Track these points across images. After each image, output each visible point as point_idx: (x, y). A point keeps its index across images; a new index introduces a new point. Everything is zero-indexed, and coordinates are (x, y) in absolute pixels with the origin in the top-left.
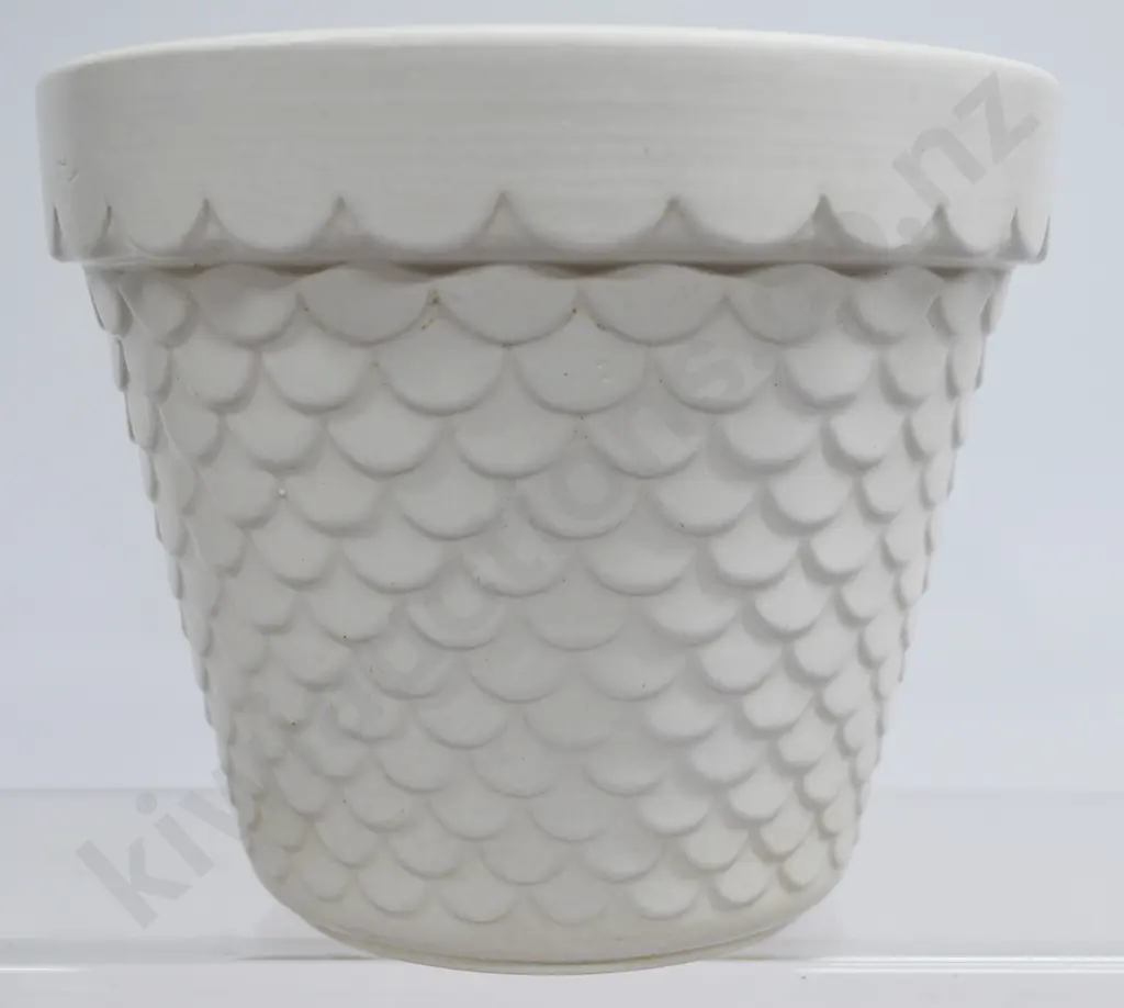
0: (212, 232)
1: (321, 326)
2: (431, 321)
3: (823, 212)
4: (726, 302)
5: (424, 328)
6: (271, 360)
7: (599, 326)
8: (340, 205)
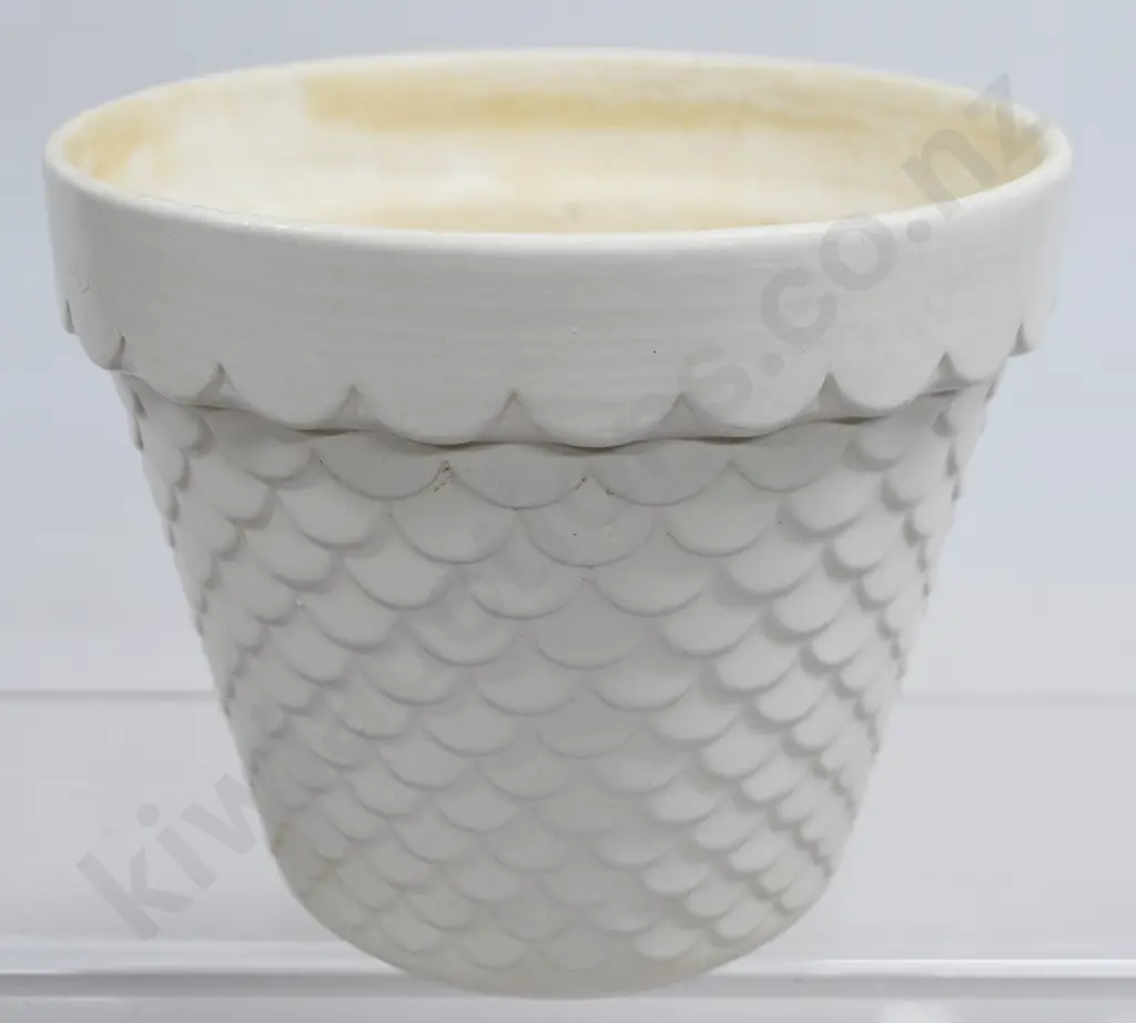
0: (225, 391)
1: (336, 478)
2: (443, 484)
3: (830, 387)
4: (732, 465)
5: (436, 489)
6: (287, 497)
7: (608, 492)
8: (353, 392)
